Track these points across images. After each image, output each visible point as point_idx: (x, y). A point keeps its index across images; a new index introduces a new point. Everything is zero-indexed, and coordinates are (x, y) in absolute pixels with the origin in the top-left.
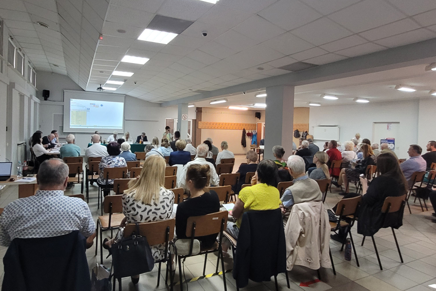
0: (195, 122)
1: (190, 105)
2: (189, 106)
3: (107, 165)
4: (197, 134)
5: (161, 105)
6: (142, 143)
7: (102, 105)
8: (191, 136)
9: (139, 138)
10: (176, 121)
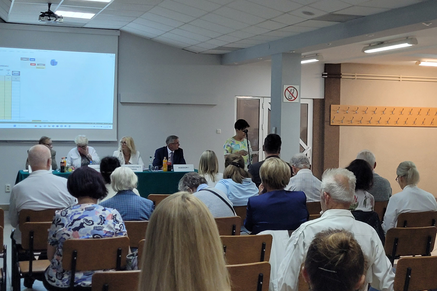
0: (322, 107)
1: (306, 58)
2: (303, 62)
3: (71, 233)
4: (326, 140)
5: (221, 58)
6: (170, 167)
7: (54, 63)
8: (308, 148)
9: (161, 154)
10: (266, 105)
